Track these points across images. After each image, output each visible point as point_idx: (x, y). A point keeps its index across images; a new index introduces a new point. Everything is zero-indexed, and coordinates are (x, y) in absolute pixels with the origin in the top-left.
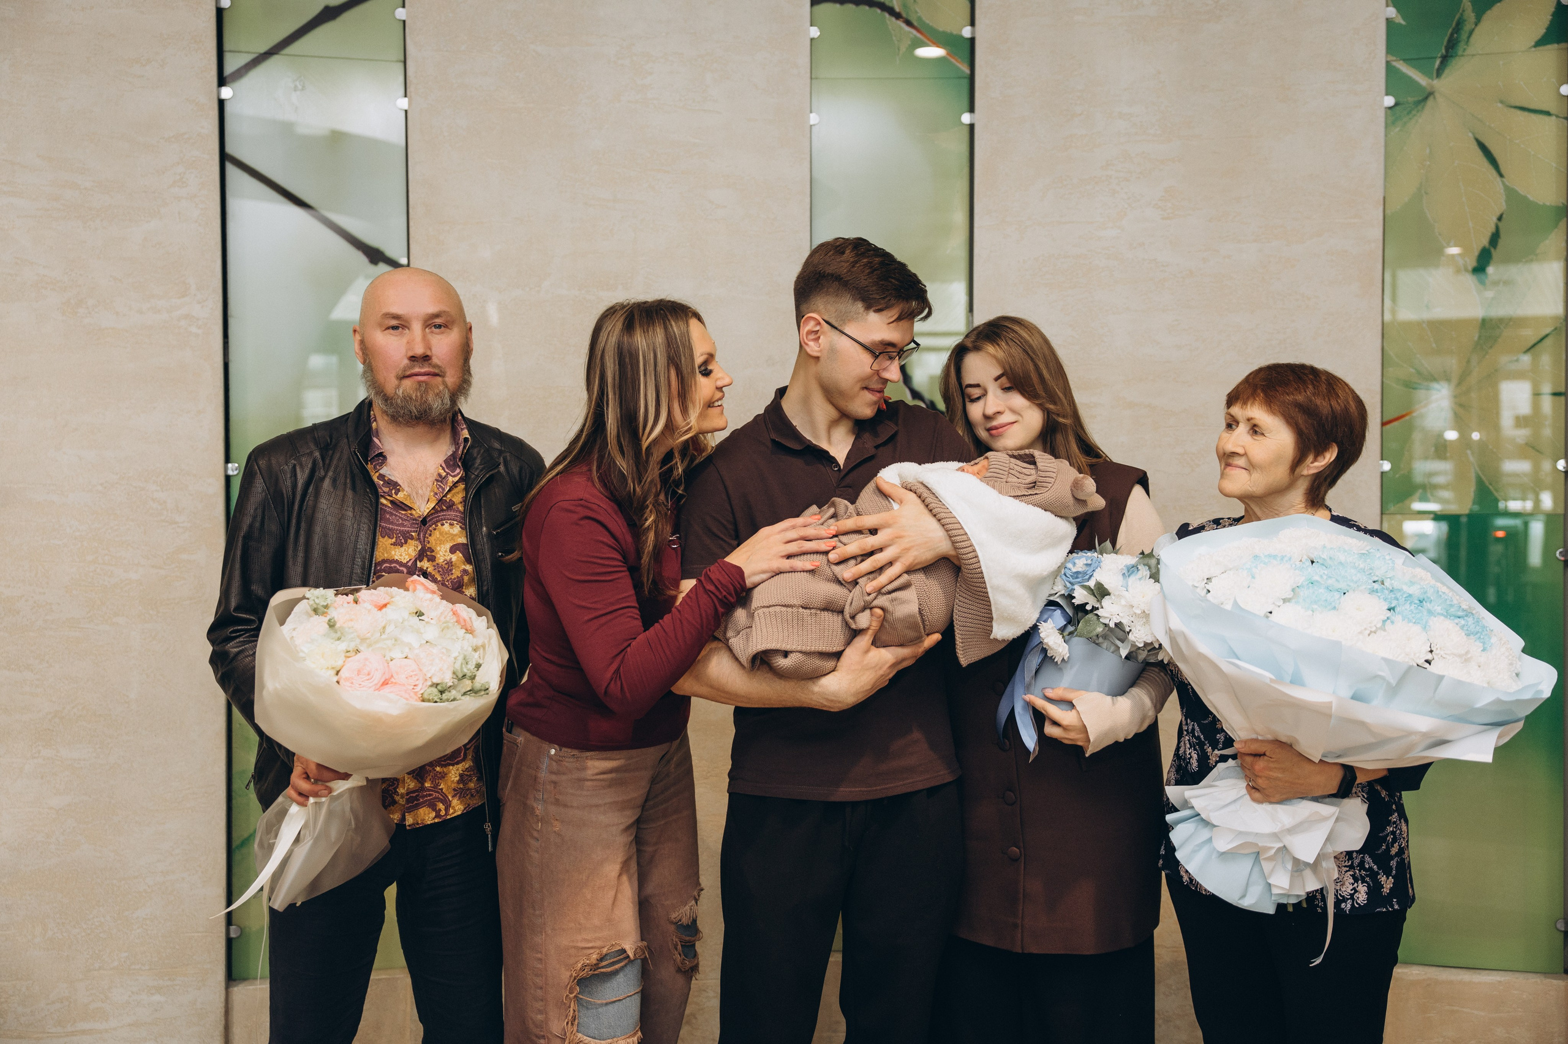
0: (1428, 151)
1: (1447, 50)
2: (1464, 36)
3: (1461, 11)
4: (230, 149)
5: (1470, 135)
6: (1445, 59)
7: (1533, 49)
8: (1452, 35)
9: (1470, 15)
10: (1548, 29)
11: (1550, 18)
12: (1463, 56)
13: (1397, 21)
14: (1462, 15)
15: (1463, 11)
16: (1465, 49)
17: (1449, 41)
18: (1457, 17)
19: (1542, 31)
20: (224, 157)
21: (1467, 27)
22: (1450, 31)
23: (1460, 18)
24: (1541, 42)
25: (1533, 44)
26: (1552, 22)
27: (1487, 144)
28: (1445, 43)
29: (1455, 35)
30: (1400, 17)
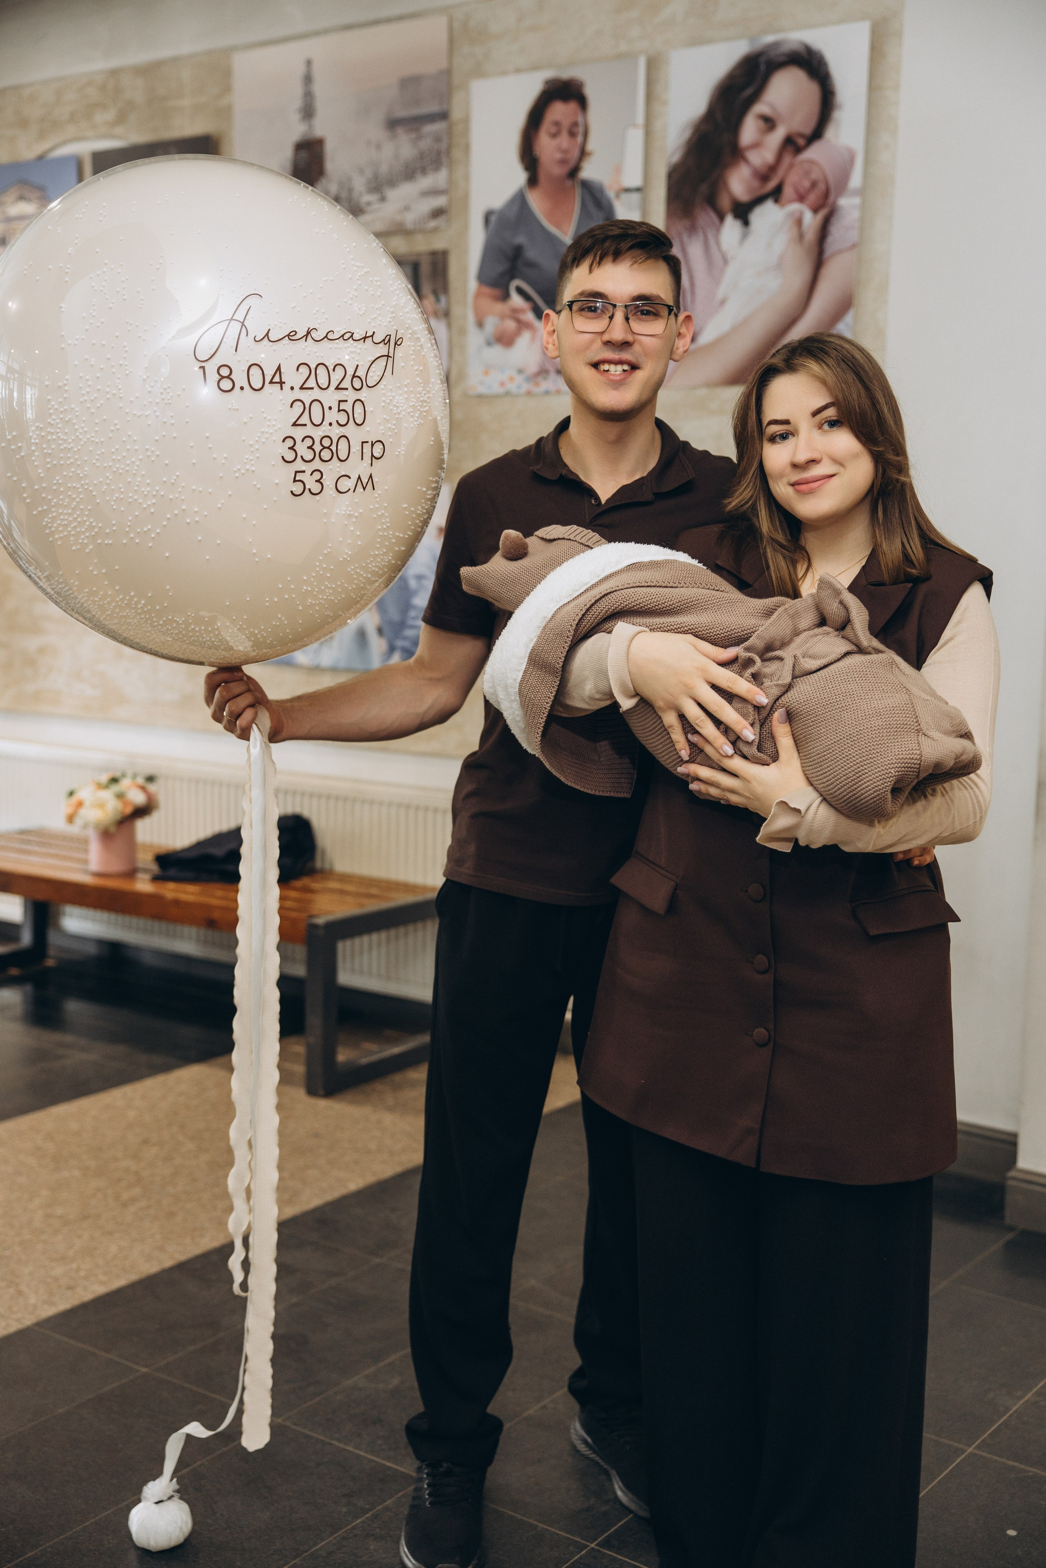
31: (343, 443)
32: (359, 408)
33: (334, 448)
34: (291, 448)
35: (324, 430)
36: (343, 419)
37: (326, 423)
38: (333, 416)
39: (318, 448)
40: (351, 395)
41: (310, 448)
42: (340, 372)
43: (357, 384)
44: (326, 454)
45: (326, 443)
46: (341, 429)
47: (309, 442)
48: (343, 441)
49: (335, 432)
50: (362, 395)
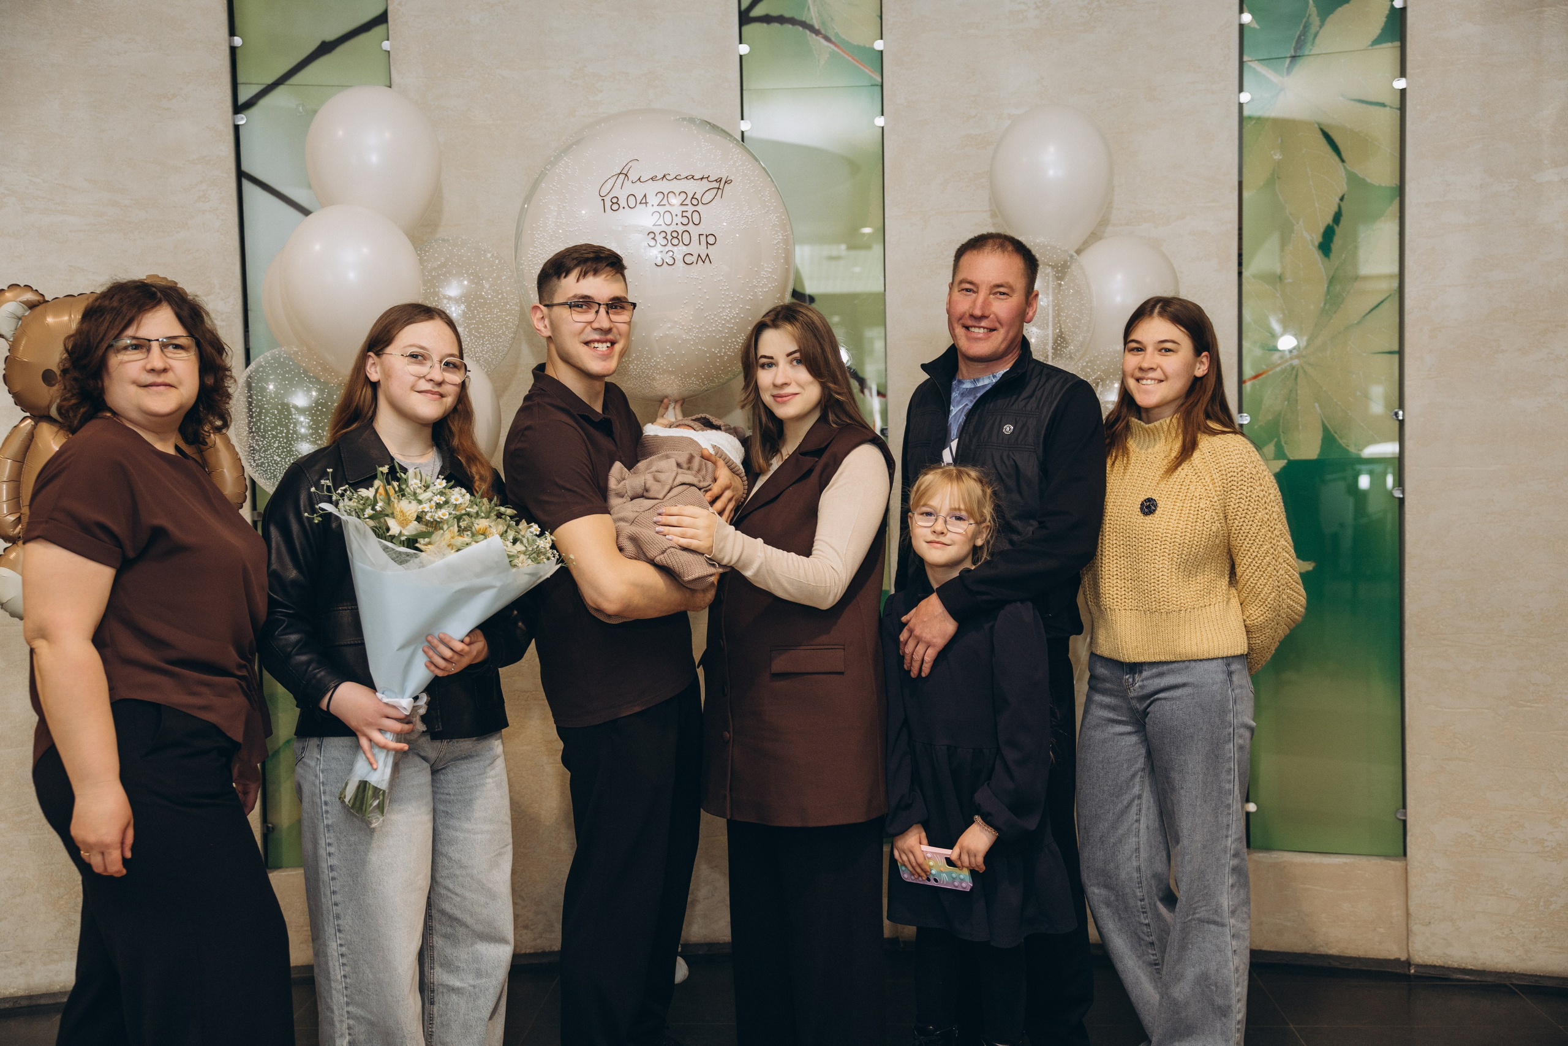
0: (1280, 141)
1: (1295, 50)
2: (1310, 39)
3: (1307, 15)
4: (245, 167)
5: (1316, 125)
6: (1294, 58)
7: (1370, 48)
8: (1299, 37)
9: (1315, 20)
10: (1383, 30)
11: (1384, 19)
12: (1309, 55)
13: (1252, 26)
14: (1308, 18)
15: (1310, 15)
16: (1311, 50)
17: (1297, 42)
18: (1304, 20)
19: (1378, 31)
20: (241, 175)
21: (1313, 30)
22: (1298, 33)
23: (1307, 22)
24: (1377, 41)
25: (1370, 43)
26: (1386, 23)
27: (1331, 134)
28: (1294, 45)
29: (1303, 37)
30: (1254, 22)
31: (686, 235)
32: (696, 215)
33: (680, 237)
34: (653, 238)
35: (671, 228)
36: (685, 221)
37: (674, 223)
38: (679, 219)
39: (669, 237)
40: (691, 208)
41: (665, 238)
42: (683, 196)
43: (695, 202)
44: (675, 241)
45: (675, 235)
46: (685, 227)
47: (663, 235)
48: (686, 234)
49: (681, 229)
50: (699, 208)
